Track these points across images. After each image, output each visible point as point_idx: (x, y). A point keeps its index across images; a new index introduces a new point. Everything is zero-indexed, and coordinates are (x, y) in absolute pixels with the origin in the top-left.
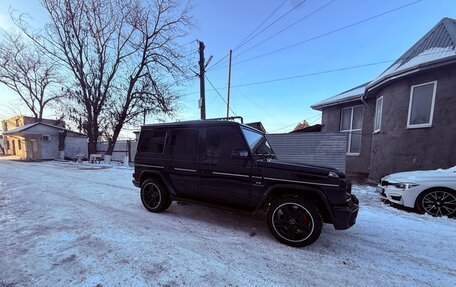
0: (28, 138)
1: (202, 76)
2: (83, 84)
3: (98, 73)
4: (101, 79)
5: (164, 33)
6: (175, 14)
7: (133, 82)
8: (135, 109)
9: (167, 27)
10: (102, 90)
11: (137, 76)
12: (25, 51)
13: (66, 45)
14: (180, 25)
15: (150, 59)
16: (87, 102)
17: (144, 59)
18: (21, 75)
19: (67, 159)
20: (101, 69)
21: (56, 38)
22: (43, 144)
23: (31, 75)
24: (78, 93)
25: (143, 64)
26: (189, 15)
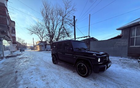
0: (40, 46)
1: (74, 26)
2: (49, 32)
3: (53, 29)
4: (53, 30)
5: (68, 15)
6: (70, 9)
7: (60, 30)
8: (60, 37)
9: (68, 13)
10: (53, 33)
11: (61, 28)
12: (40, 26)
13: (46, 23)
14: (72, 12)
15: (64, 23)
16: (50, 36)
17: (63, 23)
18: (39, 32)
19: (47, 50)
20: (53, 28)
21: (44, 22)
22: (42, 47)
23: (41, 32)
24: (49, 34)
25: (62, 25)
26: (74, 8)
